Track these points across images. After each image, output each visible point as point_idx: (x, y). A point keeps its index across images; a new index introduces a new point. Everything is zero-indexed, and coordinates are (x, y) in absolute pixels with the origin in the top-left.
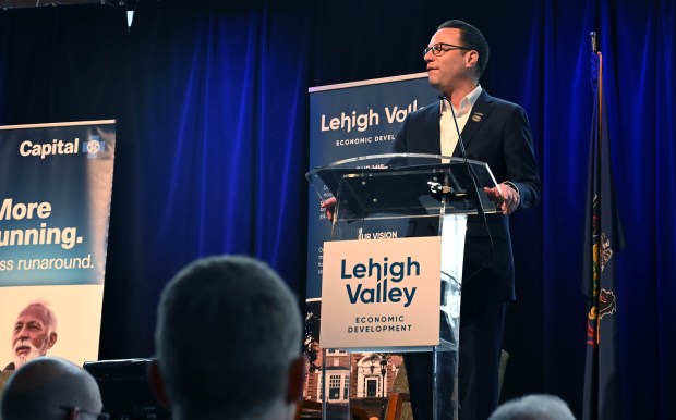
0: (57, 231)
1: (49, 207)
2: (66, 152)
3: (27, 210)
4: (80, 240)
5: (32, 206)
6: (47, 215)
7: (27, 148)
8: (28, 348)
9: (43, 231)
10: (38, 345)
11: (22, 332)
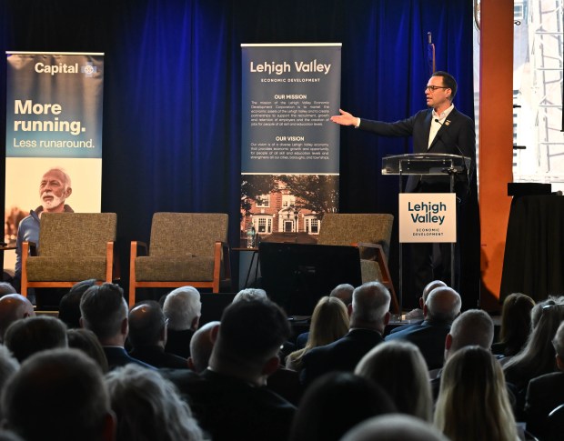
0: (67, 123)
1: (60, 108)
2: (69, 71)
3: (43, 109)
4: (83, 130)
5: (47, 106)
6: (59, 112)
7: (40, 68)
8: (52, 197)
9: (56, 123)
10: (58, 195)
11: (46, 187)
